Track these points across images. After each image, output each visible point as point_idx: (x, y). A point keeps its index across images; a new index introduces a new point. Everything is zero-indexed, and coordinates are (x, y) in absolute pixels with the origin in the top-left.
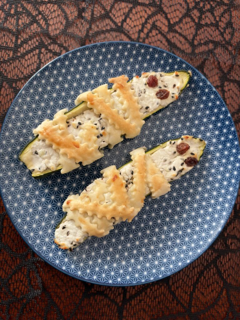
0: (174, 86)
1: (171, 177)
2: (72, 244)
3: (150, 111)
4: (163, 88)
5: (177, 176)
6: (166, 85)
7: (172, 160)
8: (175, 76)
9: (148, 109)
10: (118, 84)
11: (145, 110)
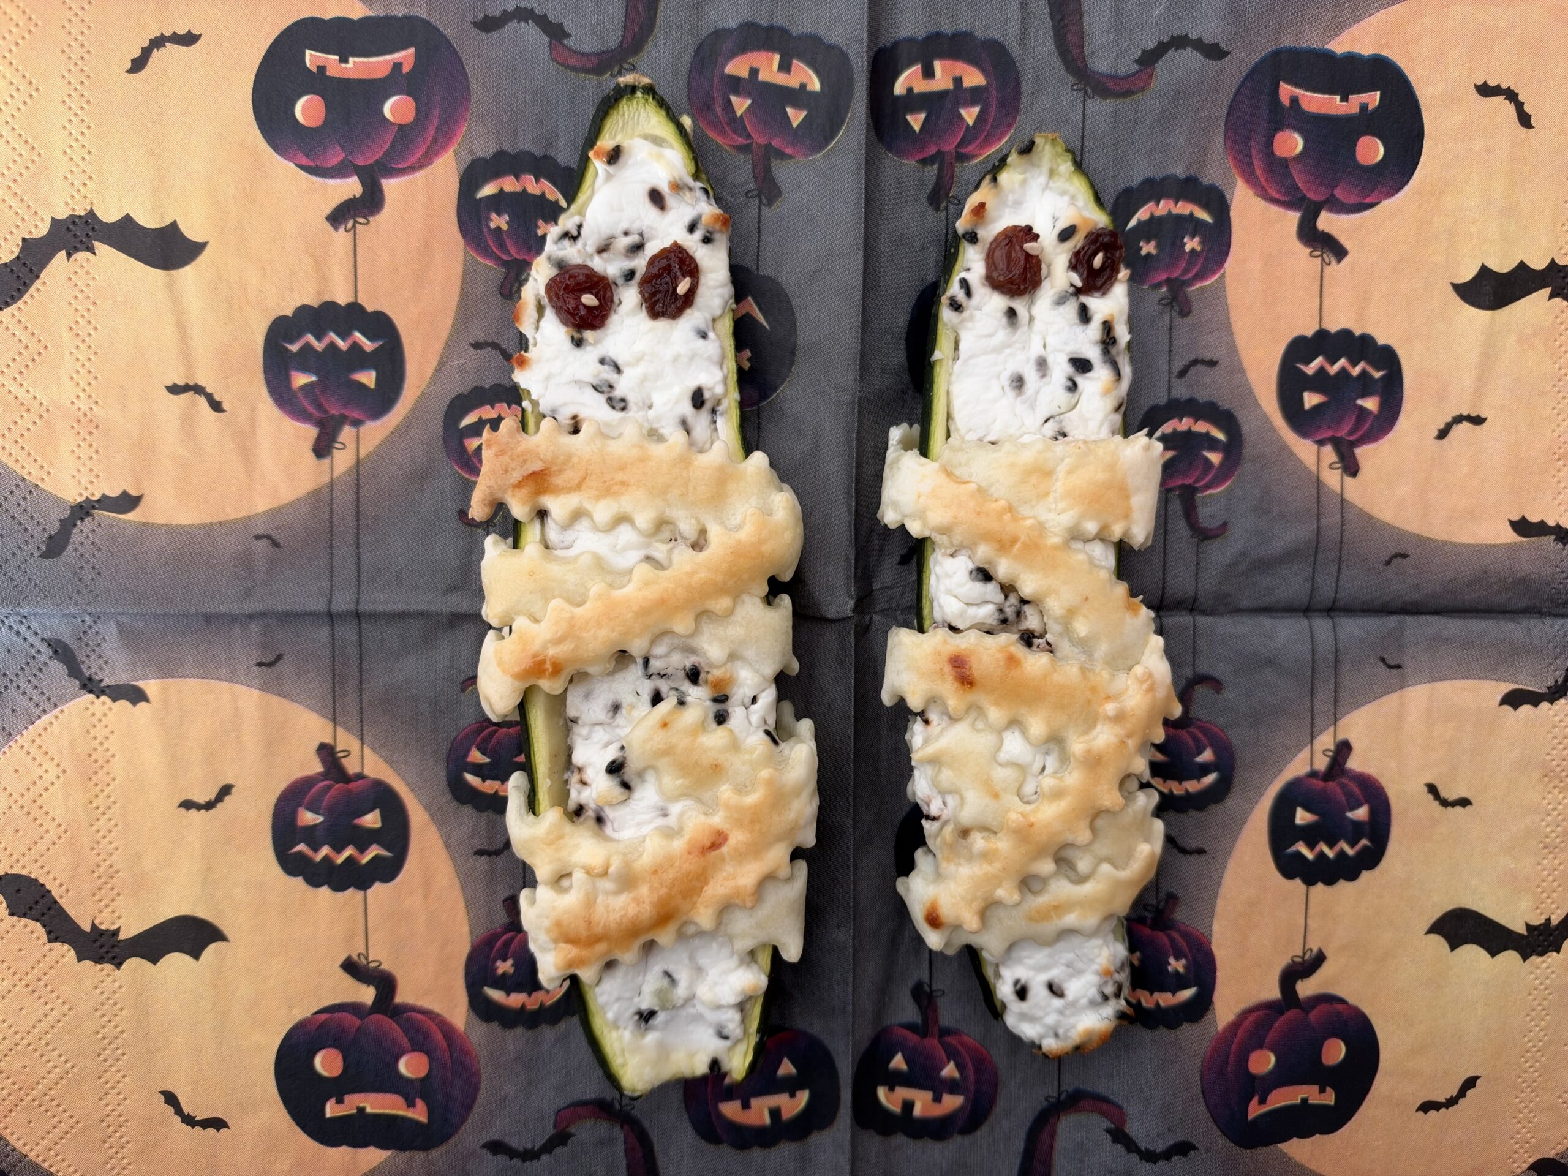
0: (656, 198)
1: (1110, 403)
2: (1106, 998)
3: (719, 390)
4: (640, 263)
5: (1118, 375)
6: (634, 239)
7: (1036, 350)
8: (611, 169)
9: (707, 395)
10: (519, 485)
11: (704, 416)
